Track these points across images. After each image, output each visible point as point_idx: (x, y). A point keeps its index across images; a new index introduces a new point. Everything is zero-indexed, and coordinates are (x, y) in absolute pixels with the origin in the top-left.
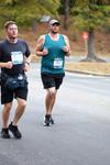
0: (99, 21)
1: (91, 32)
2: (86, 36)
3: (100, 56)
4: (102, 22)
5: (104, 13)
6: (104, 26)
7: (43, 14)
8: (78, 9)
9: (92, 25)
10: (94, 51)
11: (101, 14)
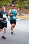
0: (22, 5)
1: (20, 8)
2: (19, 9)
3: (22, 14)
4: (23, 5)
5: (24, 3)
6: (24, 7)
7: (8, 3)
8: (17, 2)
9: (20, 6)
10: (21, 13)
11: (23, 3)
